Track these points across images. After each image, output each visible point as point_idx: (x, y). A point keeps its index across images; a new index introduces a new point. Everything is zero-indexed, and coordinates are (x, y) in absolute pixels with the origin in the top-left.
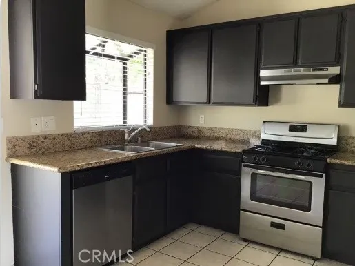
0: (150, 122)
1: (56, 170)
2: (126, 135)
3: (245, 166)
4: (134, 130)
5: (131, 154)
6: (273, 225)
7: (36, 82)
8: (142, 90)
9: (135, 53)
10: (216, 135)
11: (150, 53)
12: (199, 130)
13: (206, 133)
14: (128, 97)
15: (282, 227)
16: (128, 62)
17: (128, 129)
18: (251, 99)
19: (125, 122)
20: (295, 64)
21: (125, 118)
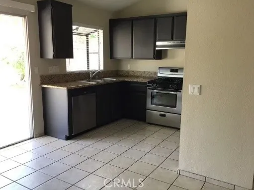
0: (102, 68)
1: (66, 88)
2: (91, 75)
3: (149, 89)
4: (94, 72)
5: (94, 83)
6: (161, 115)
7: (53, 51)
8: (97, 51)
9: (92, 32)
10: (136, 75)
11: (101, 32)
12: (128, 72)
13: (131, 74)
14: (90, 55)
15: (164, 116)
16: (89, 36)
17: (91, 71)
18: (152, 56)
19: (88, 69)
20: (172, 39)
21: (88, 67)
